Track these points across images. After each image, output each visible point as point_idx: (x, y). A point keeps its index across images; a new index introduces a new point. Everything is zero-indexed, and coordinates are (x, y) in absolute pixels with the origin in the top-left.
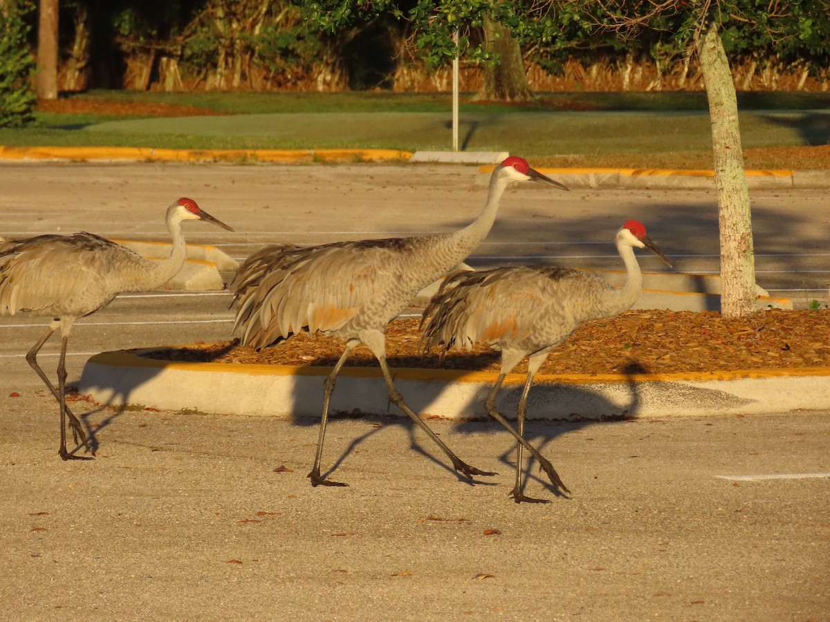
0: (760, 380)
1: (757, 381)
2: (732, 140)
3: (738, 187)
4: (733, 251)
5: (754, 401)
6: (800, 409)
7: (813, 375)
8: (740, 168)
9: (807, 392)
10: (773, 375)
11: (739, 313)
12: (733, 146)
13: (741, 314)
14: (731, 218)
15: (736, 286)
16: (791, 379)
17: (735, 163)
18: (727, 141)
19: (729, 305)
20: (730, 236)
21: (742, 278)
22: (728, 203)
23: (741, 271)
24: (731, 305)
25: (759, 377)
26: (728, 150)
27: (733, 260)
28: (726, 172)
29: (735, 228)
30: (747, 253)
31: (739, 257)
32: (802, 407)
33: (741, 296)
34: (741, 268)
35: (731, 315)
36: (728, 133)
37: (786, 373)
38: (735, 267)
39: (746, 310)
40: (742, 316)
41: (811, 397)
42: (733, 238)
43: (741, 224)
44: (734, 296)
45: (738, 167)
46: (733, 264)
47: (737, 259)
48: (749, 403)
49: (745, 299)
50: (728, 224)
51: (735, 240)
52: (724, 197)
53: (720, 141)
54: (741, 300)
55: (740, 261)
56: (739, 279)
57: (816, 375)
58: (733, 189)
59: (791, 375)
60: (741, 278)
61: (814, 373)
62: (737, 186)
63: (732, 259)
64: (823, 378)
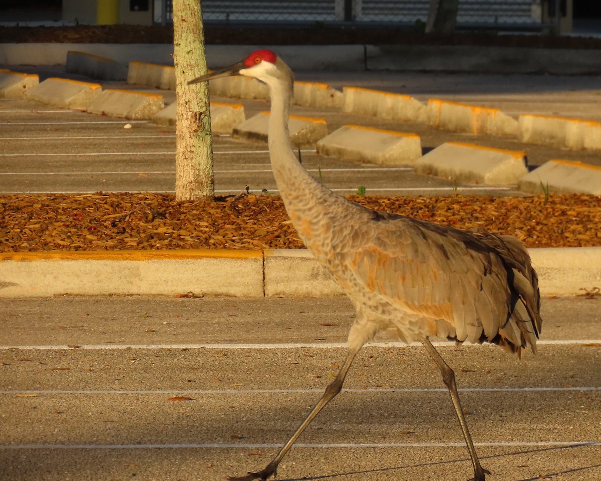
0: (24, 263)
1: (20, 263)
2: (189, 12)
3: (193, 63)
4: (185, 130)
5: (14, 284)
6: (66, 294)
7: (88, 259)
8: (197, 42)
9: (78, 276)
10: (41, 258)
11: (188, 197)
12: (190, 19)
13: (190, 198)
14: (184, 95)
15: (187, 168)
16: (61, 262)
17: (191, 37)
18: (183, 14)
19: (180, 187)
20: (182, 114)
21: (194, 160)
22: (183, 79)
23: (192, 152)
24: (181, 187)
25: (23, 260)
26: (185, 23)
27: (185, 140)
28: (181, 46)
29: (187, 106)
30: (199, 133)
31: (191, 137)
32: (69, 292)
33: (192, 179)
34: (193, 149)
35: (181, 199)
36: (185, 5)
37: (57, 256)
38: (186, 148)
39: (197, 193)
40: (192, 199)
41: (81, 281)
42: (185, 116)
43: (194, 103)
44: (184, 179)
45: (194, 41)
46: (184, 144)
47: (188, 139)
48: (7, 286)
49: (196, 181)
50: (181, 102)
51: (187, 119)
52: (179, 73)
53: (178, 13)
54: (191, 182)
55: (192, 141)
56: (189, 161)
57: (92, 258)
58: (187, 65)
59: (62, 259)
60: (192, 160)
61: (90, 256)
62: (191, 61)
63: (183, 139)
64: (99, 261)
